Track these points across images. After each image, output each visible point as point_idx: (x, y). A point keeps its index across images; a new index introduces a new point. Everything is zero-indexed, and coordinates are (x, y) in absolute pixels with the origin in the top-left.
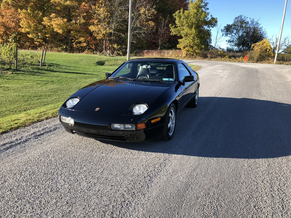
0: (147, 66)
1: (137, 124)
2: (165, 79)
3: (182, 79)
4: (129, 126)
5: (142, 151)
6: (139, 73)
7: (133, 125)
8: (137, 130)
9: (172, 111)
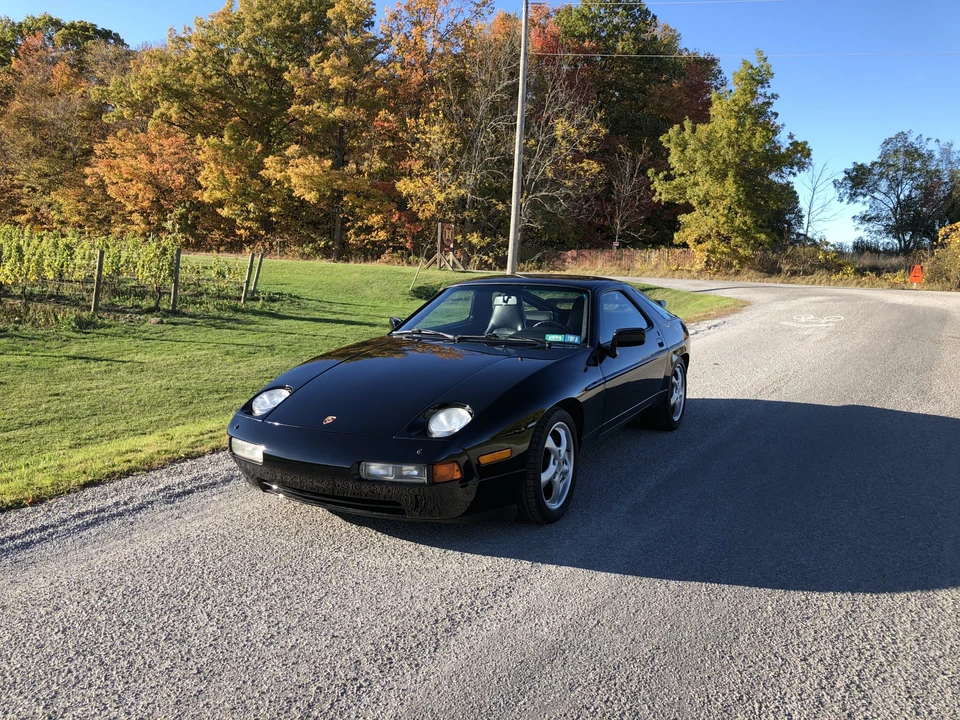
0: (506, 298)
1: (433, 465)
2: (551, 338)
3: (606, 337)
4: (411, 471)
5: (455, 550)
6: (492, 321)
7: (422, 466)
8: (434, 483)
9: (562, 433)
